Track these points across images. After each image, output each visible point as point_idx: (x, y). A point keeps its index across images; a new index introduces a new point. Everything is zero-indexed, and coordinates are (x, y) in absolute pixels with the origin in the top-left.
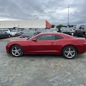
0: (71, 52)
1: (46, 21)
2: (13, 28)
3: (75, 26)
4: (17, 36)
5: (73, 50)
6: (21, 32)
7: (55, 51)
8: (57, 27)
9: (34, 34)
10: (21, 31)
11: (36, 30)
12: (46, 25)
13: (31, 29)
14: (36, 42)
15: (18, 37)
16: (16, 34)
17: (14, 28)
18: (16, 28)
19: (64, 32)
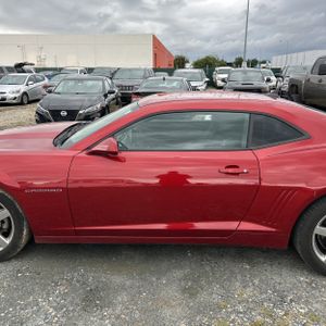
2: (12, 65)
4: (30, 102)
6: (45, 87)
8: (197, 65)
9: (106, 96)
10: (46, 81)
11: (113, 74)
12: (155, 55)
13: (90, 70)
14: (118, 159)
15: (32, 105)
16: (25, 93)
17: (19, 67)
18: (25, 67)
19: (240, 86)
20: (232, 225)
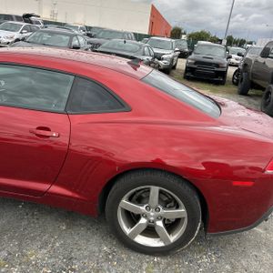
0: (163, 211)
1: (153, 7)
3: (251, 43)
5: (178, 207)
7: (55, 189)
12: (152, 23)
16: (18, 39)
19: (201, 59)
20: (44, 187)
